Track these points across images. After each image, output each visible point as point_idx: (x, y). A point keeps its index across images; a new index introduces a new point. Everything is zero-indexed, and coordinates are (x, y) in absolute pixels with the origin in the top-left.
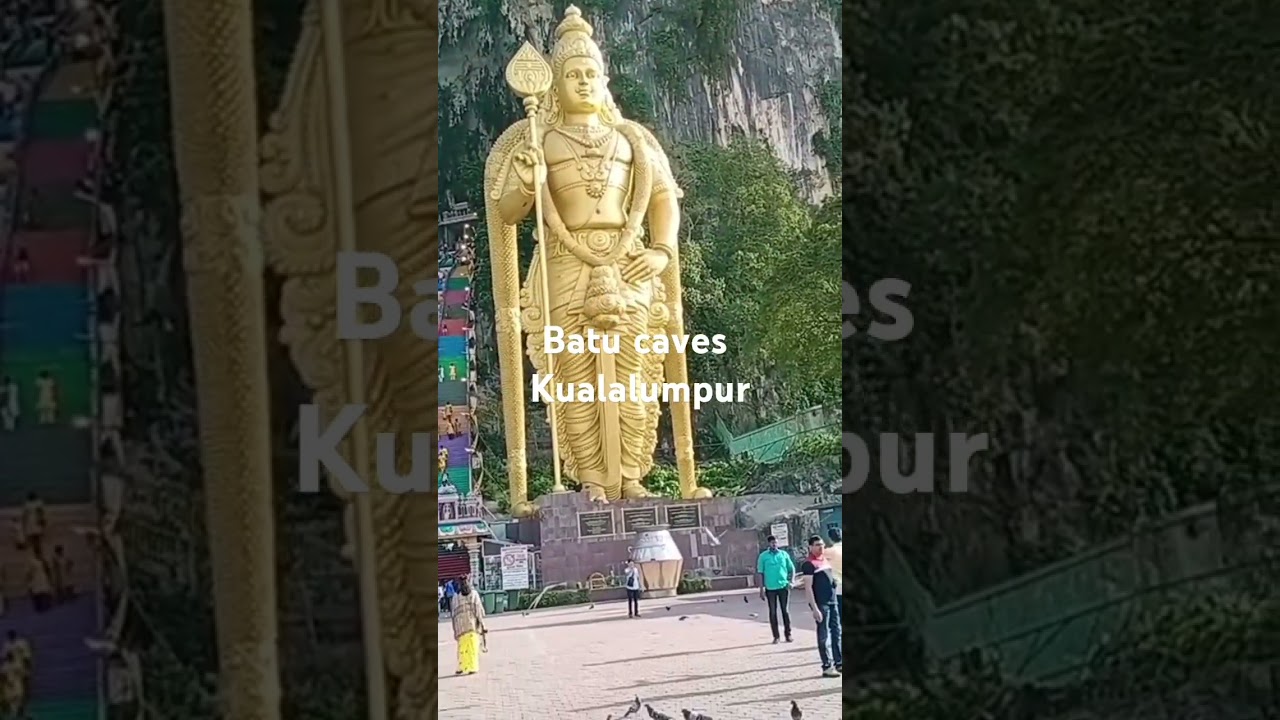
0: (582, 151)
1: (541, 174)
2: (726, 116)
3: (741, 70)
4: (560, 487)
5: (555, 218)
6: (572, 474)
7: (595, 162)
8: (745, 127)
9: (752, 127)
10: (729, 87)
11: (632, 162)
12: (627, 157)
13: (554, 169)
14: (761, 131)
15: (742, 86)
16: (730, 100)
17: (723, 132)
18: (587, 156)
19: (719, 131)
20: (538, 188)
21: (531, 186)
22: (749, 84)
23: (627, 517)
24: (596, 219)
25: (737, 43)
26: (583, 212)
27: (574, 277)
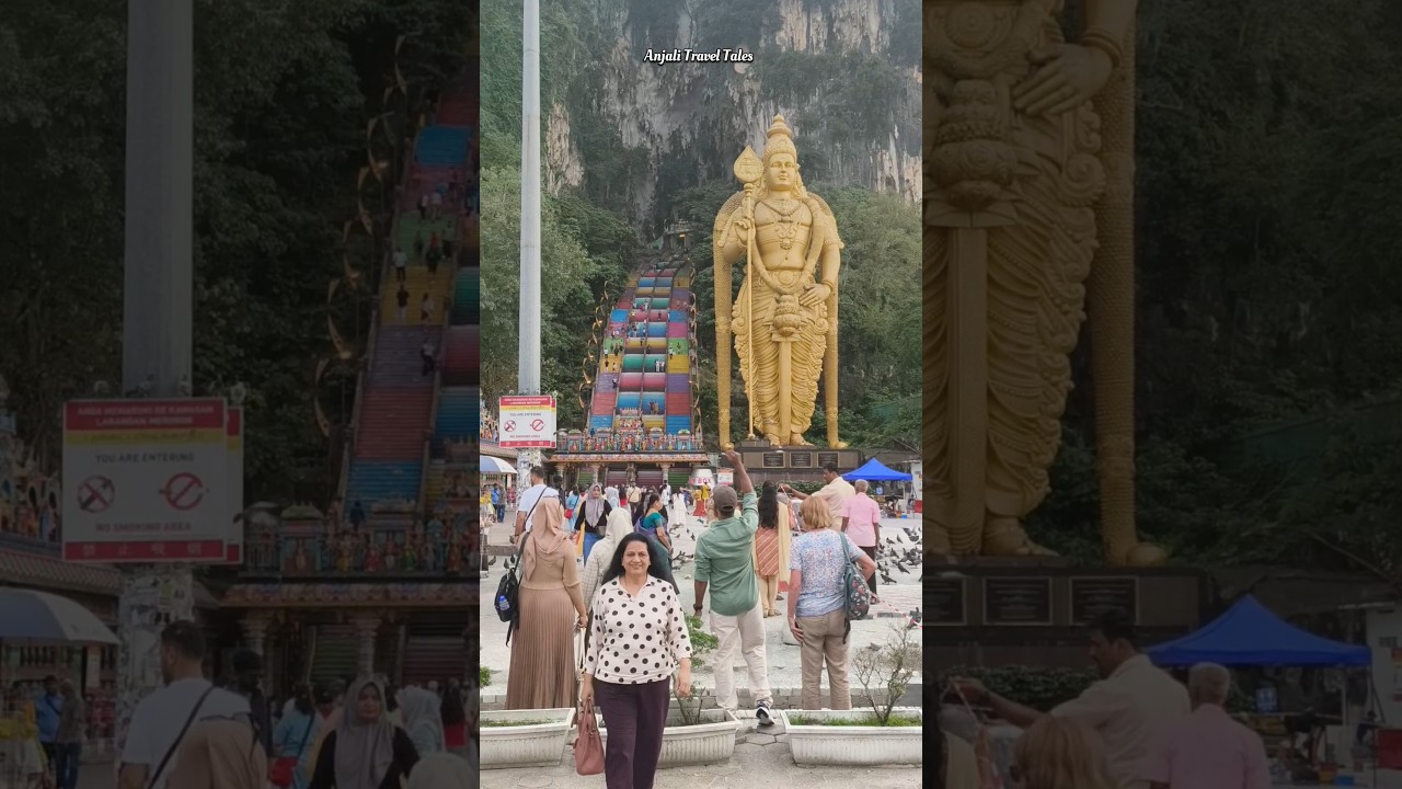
0: (780, 218)
1: (752, 233)
2: (882, 169)
3: (897, 135)
4: (751, 435)
5: (759, 261)
6: (759, 426)
7: (786, 226)
8: (896, 178)
9: (901, 178)
10: (888, 149)
11: (811, 226)
12: (808, 221)
13: (760, 228)
14: (908, 181)
15: (896, 146)
16: (886, 157)
17: (879, 182)
18: (782, 221)
19: (877, 180)
20: (749, 243)
21: (745, 243)
22: (901, 146)
23: (793, 457)
24: (785, 263)
25: (895, 114)
26: (777, 258)
27: (767, 301)
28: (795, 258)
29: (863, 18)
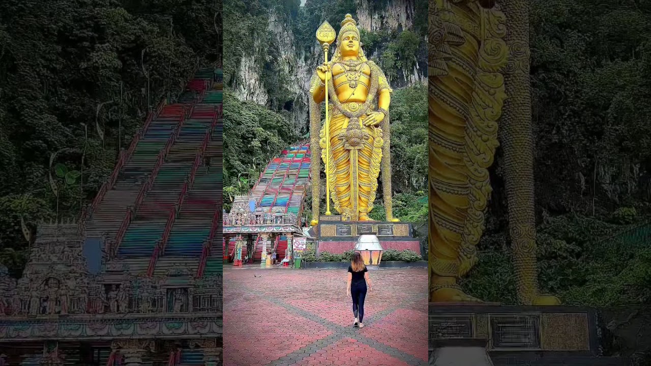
0: (348, 68)
2: (411, 84)
3: (418, 67)
4: (328, 212)
5: (335, 97)
7: (353, 74)
12: (368, 72)
16: (413, 78)
18: (350, 70)
20: (327, 82)
21: (324, 81)
26: (347, 94)
27: (341, 123)
28: (359, 94)
29: (398, 15)
